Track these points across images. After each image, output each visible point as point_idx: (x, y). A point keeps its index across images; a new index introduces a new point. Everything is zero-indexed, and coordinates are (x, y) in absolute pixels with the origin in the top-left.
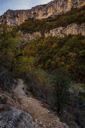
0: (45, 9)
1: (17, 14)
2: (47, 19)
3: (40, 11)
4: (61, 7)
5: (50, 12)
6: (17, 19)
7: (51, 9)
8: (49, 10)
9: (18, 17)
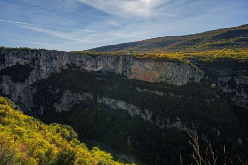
0: (95, 61)
1: (56, 55)
2: (96, 72)
3: (89, 62)
4: (112, 64)
5: (100, 66)
6: (54, 61)
7: (102, 63)
8: (99, 64)
9: (56, 59)
